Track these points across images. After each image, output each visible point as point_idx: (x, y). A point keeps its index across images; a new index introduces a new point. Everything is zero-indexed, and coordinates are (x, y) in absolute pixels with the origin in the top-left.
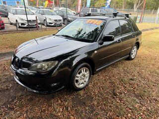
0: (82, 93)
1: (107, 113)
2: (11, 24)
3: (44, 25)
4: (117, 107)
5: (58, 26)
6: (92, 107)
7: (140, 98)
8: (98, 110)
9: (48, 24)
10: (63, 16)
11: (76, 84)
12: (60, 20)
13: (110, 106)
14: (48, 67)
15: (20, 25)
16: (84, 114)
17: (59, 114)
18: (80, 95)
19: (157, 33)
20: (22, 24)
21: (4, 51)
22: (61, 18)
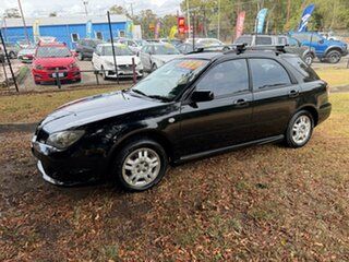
11: (126, 178)
15: (106, 73)
20: (111, 72)
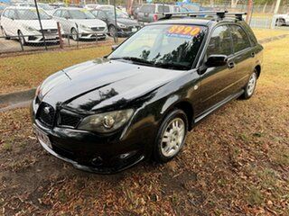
0: (173, 165)
1: (229, 201)
2: (8, 38)
3: (71, 38)
4: (244, 188)
5: (99, 40)
6: (199, 191)
7: (280, 168)
8: (210, 197)
9: (80, 36)
10: (106, 21)
11: (163, 150)
12: (102, 28)
13: (232, 189)
14: (116, 122)
15: (26, 39)
16: (187, 205)
17: (142, 211)
18: (172, 171)
19: (278, 47)
20: (31, 38)
21: (4, 92)
22: (104, 25)
